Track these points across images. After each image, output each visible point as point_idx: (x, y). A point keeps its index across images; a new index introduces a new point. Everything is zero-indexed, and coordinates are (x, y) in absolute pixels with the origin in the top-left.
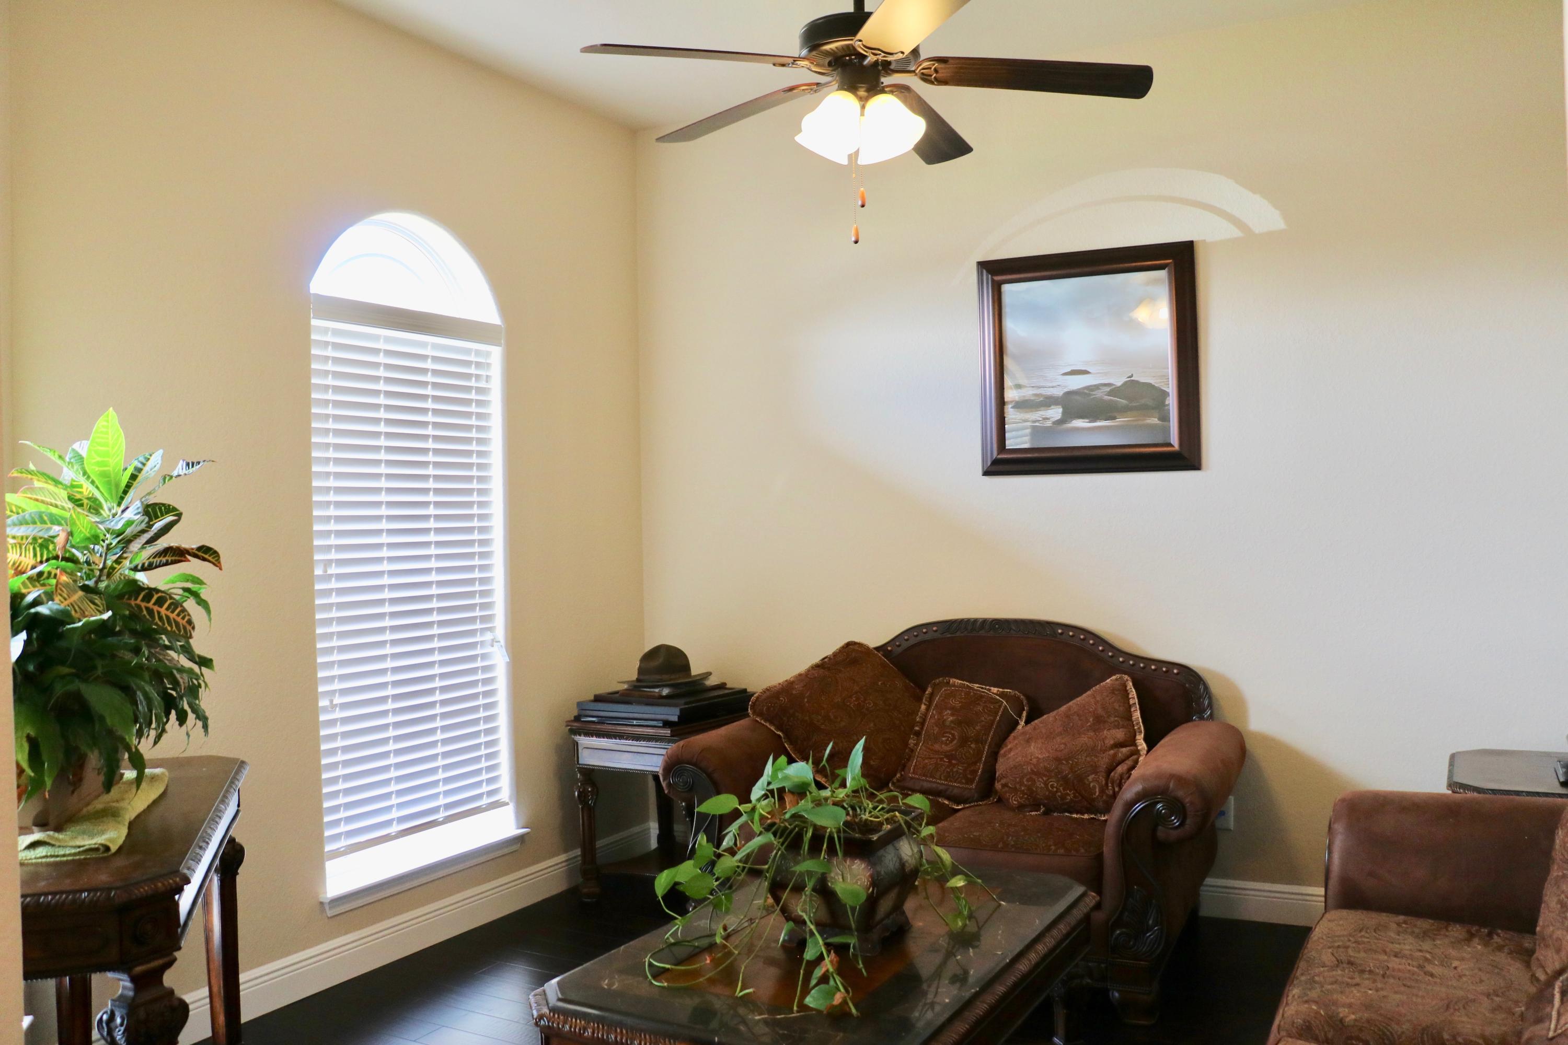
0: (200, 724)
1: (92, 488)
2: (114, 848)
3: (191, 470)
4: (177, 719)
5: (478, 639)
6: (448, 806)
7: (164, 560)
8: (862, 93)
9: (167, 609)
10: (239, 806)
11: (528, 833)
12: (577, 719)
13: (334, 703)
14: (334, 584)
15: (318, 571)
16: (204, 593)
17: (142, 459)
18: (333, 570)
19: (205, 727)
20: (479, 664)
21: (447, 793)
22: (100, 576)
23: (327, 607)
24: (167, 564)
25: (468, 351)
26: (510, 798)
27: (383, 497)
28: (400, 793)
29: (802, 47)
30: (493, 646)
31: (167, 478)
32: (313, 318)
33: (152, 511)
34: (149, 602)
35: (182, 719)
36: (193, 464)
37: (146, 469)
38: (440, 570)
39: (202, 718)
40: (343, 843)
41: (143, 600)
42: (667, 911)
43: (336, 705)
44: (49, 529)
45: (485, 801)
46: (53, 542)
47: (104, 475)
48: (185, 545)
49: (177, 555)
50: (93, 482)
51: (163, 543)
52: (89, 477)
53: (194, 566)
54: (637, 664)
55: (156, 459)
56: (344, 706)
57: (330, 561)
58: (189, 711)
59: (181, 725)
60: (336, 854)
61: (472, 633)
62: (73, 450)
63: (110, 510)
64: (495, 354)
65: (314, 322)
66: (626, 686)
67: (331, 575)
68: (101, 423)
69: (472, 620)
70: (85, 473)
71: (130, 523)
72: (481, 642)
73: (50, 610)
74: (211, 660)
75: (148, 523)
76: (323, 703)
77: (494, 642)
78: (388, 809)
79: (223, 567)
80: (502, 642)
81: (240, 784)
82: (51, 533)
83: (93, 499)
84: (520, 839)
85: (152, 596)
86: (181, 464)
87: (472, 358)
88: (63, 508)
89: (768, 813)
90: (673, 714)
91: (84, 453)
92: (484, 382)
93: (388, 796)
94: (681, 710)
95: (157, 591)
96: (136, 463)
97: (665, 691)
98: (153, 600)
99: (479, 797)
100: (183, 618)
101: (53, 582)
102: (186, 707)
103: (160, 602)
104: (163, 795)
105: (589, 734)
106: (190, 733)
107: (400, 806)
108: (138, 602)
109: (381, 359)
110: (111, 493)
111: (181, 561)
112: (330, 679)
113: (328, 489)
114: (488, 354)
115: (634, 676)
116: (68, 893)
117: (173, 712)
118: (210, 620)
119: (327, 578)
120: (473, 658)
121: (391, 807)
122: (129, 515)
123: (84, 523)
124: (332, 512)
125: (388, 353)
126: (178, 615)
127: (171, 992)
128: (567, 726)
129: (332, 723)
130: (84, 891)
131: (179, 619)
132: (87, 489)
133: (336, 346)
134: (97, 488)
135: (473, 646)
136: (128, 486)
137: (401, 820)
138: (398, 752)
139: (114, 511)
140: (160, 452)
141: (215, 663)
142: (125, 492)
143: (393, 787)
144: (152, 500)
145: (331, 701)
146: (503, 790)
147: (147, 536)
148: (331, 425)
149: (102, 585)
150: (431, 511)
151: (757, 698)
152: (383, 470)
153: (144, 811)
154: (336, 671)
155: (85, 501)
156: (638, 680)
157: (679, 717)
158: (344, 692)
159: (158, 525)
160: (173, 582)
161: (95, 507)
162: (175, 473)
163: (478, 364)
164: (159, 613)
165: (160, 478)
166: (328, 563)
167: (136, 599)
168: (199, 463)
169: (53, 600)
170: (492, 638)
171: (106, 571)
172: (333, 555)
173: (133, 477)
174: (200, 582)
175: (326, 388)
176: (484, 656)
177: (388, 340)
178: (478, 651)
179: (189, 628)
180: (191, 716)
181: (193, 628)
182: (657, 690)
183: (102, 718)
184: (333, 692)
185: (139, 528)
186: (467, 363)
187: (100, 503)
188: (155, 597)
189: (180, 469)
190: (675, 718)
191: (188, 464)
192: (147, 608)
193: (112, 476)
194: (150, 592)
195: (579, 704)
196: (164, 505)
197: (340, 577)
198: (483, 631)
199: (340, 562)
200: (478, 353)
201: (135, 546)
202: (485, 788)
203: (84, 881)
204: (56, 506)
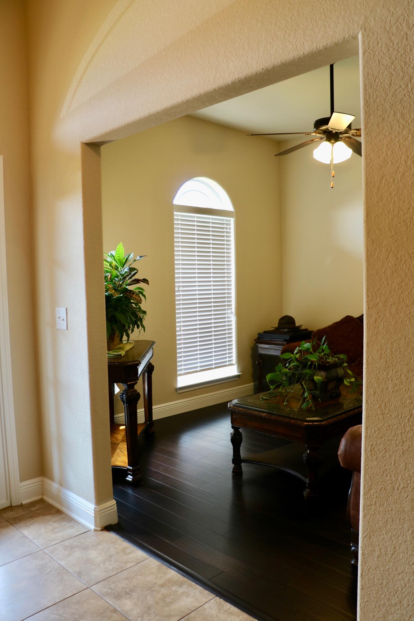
0: (143, 329)
1: (116, 263)
2: (123, 355)
3: (141, 258)
4: (137, 327)
5: (226, 312)
6: (215, 364)
7: (134, 283)
8: (333, 141)
9: (135, 296)
10: (153, 354)
11: (241, 374)
12: (258, 338)
13: (181, 329)
14: (181, 293)
15: (176, 289)
16: (144, 293)
17: (128, 255)
18: (181, 289)
19: (144, 330)
20: (226, 320)
21: (215, 360)
22: (118, 286)
23: (179, 300)
24: (135, 284)
25: (223, 220)
26: (236, 363)
27: (196, 267)
28: (200, 358)
29: (314, 128)
30: (231, 314)
31: (135, 260)
32: (175, 212)
33: (131, 269)
34: (130, 294)
35: (138, 327)
36: (141, 256)
37: (129, 258)
38: (214, 290)
39: (143, 327)
40: (183, 372)
41: (129, 293)
42: (269, 384)
43: (181, 330)
44: (106, 274)
45: (227, 363)
46: (107, 277)
47: (119, 260)
48: (140, 278)
49: (137, 281)
50: (116, 262)
51: (134, 278)
52: (115, 260)
53: (142, 285)
54: (278, 321)
55: (132, 256)
56: (184, 330)
57: (180, 286)
58: (140, 325)
59: (138, 329)
60: (181, 375)
61: (225, 310)
62: (111, 253)
63: (120, 269)
64: (232, 220)
65: (175, 213)
66: (274, 329)
67: (180, 290)
68: (119, 246)
69: (225, 306)
70: (115, 259)
71: (126, 272)
72: (227, 313)
73: (108, 294)
74: (146, 312)
75: (130, 273)
76: (178, 329)
77: (231, 313)
78: (197, 363)
79: (149, 284)
80: (234, 313)
81: (153, 347)
82: (107, 275)
83: (116, 266)
84: (238, 376)
85: (131, 292)
86: (138, 257)
87: (225, 222)
88: (109, 269)
89: (298, 357)
90: (287, 337)
91: (114, 255)
92: (228, 230)
93: (197, 359)
94: (290, 336)
95: (132, 291)
96: (127, 257)
97: (286, 330)
98: (131, 293)
99: (226, 362)
100: (139, 298)
101: (108, 287)
102: (139, 324)
103: (133, 294)
104: (133, 347)
105: (261, 343)
106: (140, 331)
107: (201, 362)
108: (128, 293)
109: (195, 223)
110: (121, 265)
111: (138, 283)
112: (180, 322)
113: (179, 264)
114: (230, 221)
115: (276, 325)
116: (113, 363)
117: (136, 325)
118: (146, 300)
119: (179, 291)
120: (225, 318)
121: (198, 362)
122: (126, 270)
123: (115, 272)
124: (181, 271)
125: (198, 221)
126: (138, 297)
127: (136, 391)
128: (255, 341)
129: (180, 335)
130: (117, 362)
131: (138, 298)
132: (114, 263)
133: (182, 220)
134: (118, 263)
135: (225, 314)
136: (125, 263)
137: (201, 367)
138: (200, 346)
139: (121, 269)
140: (133, 253)
141: (147, 312)
142: (124, 264)
143: (198, 356)
144: (131, 267)
145: (180, 329)
146: (234, 360)
147: (130, 276)
148: (180, 244)
149: (119, 289)
150: (212, 271)
151: (315, 333)
152: (196, 258)
153: (128, 350)
154: (182, 320)
155: (114, 267)
156: (278, 327)
157: (290, 338)
158: (184, 326)
159: (133, 273)
160: (136, 290)
161: (116, 268)
162: (137, 259)
163: (227, 224)
164: (133, 297)
165: (133, 260)
166: (179, 287)
167: (127, 293)
168: (143, 256)
169: (108, 292)
170: (231, 311)
171: (120, 285)
172: (181, 284)
173: (126, 260)
174: (143, 289)
175: (179, 233)
176: (228, 317)
177: (198, 217)
178: (226, 316)
179: (140, 301)
180: (140, 327)
181: (142, 301)
182: (283, 330)
183: (120, 321)
184: (181, 326)
185: (128, 274)
186: (223, 224)
187: (118, 267)
188: (132, 292)
189: (138, 258)
190: (288, 339)
191: (140, 257)
192: (130, 295)
193: (121, 260)
194: (131, 291)
195: (259, 334)
196: (133, 268)
197: (183, 291)
198: (228, 309)
199: (183, 286)
200: (226, 220)
201: (127, 278)
202: (227, 359)
203: (116, 361)
204: (107, 268)
